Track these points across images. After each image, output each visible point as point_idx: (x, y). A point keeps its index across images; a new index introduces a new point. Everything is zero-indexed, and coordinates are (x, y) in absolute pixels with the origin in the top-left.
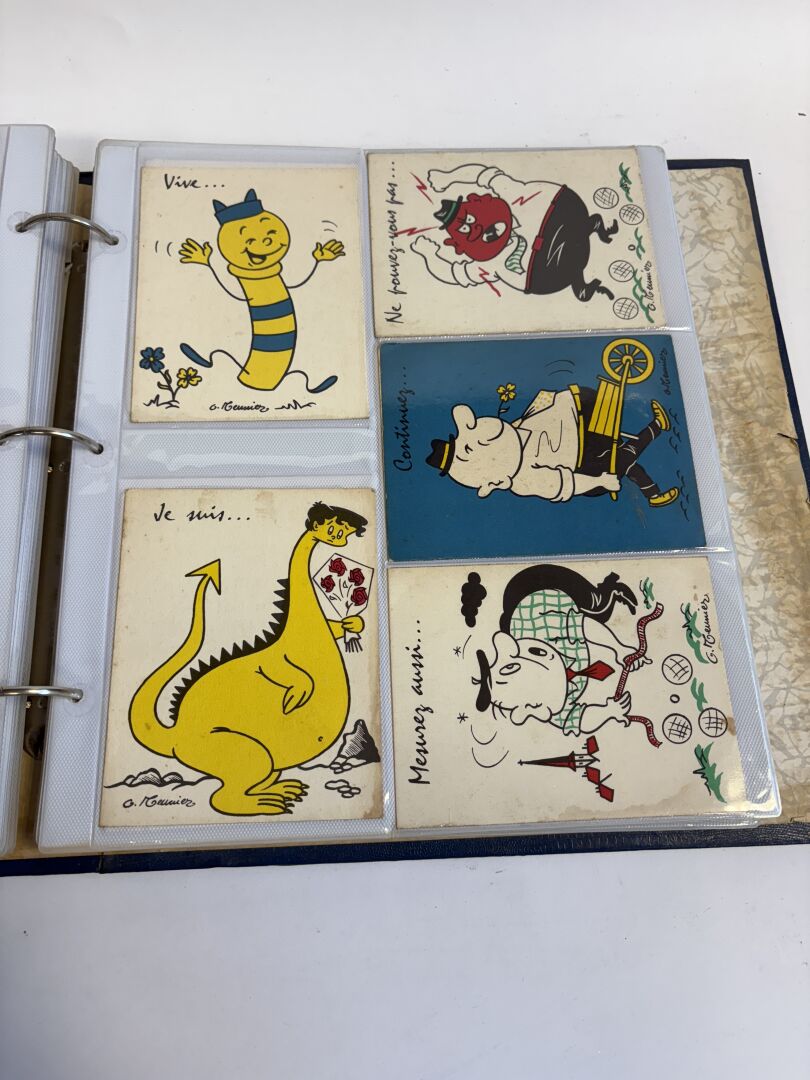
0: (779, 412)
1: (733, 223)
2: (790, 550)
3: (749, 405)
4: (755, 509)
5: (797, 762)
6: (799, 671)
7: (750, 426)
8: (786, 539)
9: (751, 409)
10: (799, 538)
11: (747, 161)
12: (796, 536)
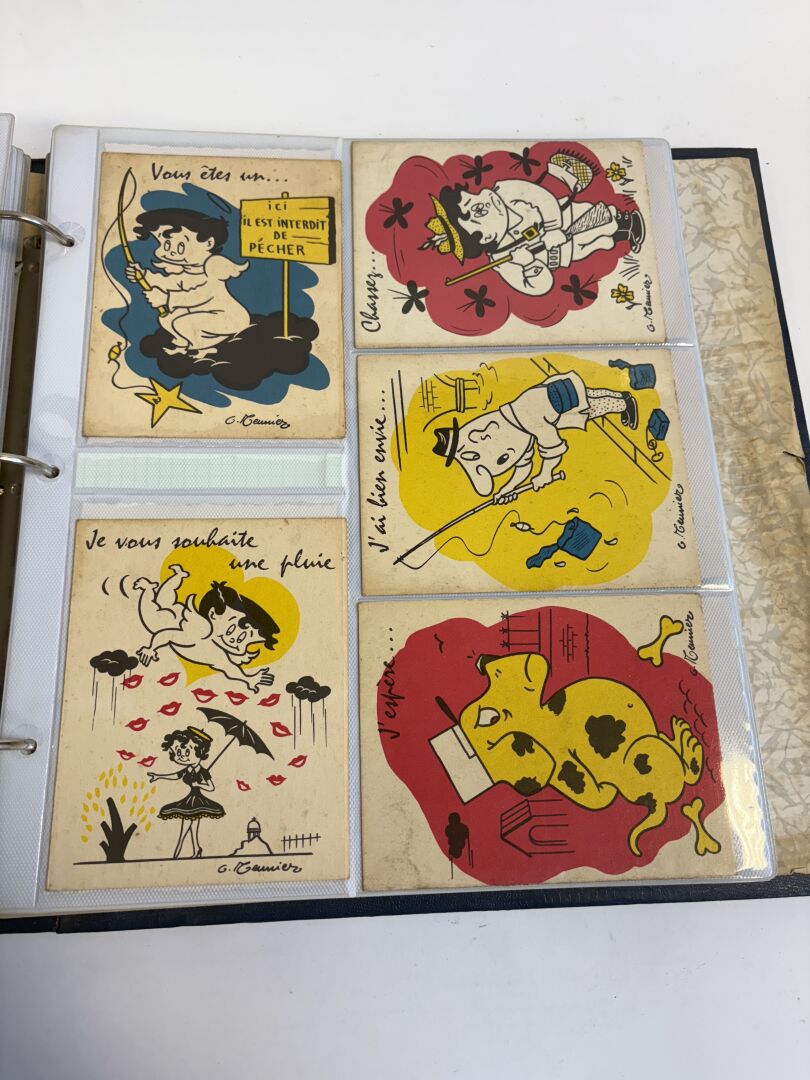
0: (785, 427)
1: (738, 220)
2: (794, 579)
3: (753, 420)
4: (758, 535)
5: (799, 809)
6: (802, 711)
7: (754, 443)
8: (791, 567)
9: (754, 424)
10: (805, 566)
11: (755, 151)
12: (801, 564)
